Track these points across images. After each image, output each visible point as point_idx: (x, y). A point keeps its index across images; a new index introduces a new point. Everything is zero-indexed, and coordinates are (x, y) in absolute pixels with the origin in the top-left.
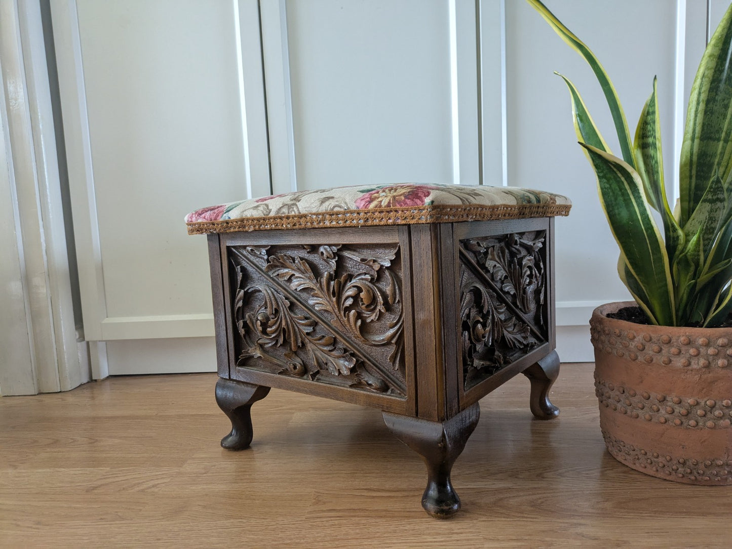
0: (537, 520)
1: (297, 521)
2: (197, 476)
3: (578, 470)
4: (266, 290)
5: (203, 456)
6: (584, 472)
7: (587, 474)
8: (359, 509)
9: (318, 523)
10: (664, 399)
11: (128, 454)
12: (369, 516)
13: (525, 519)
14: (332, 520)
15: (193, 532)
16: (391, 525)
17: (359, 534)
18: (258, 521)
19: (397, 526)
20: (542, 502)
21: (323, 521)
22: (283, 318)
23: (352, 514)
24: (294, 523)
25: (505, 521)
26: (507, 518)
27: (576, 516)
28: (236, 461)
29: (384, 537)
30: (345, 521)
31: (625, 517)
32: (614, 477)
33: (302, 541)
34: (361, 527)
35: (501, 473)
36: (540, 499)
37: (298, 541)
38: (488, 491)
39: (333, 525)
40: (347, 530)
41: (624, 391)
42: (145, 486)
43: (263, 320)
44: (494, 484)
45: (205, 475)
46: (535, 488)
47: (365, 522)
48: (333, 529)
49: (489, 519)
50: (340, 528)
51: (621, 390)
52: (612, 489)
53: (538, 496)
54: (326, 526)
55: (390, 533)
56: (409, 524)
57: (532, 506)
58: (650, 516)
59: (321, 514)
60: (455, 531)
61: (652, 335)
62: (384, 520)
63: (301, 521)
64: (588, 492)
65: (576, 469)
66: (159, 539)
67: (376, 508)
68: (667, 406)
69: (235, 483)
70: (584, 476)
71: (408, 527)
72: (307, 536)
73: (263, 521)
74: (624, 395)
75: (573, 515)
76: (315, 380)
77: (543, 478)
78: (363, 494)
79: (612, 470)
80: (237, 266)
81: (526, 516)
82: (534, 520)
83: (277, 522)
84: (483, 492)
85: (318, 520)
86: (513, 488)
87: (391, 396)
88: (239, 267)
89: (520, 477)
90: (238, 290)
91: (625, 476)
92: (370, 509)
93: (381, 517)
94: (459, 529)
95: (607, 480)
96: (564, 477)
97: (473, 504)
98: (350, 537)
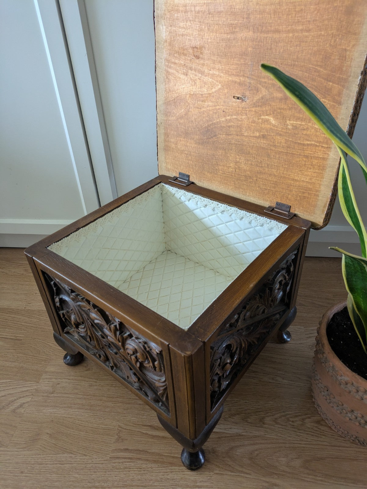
0: (249, 477)
1: (105, 460)
2: (48, 396)
3: (288, 416)
4: (74, 307)
5: (52, 369)
6: (291, 419)
7: (293, 422)
8: (143, 451)
9: (116, 464)
10: (353, 411)
11: (6, 361)
12: (148, 460)
13: (242, 475)
14: (125, 462)
15: (42, 466)
16: (160, 472)
17: (139, 480)
18: (81, 458)
19: (164, 474)
20: (257, 455)
21: (120, 463)
22: (88, 328)
23: (139, 456)
24: (103, 462)
25: (231, 475)
26: (232, 472)
27: (276, 474)
28: (72, 379)
29: (155, 486)
30: (132, 464)
31: (306, 479)
32: (309, 428)
33: (106, 484)
34: (143, 472)
35: (238, 414)
36: (256, 450)
37: (103, 484)
38: (225, 437)
39: (126, 468)
40: (133, 475)
41: (327, 391)
42: (16, 405)
43: (75, 322)
44: (231, 428)
45: (52, 395)
46: (256, 437)
47: (144, 466)
48: (125, 472)
49: (222, 473)
50: (129, 471)
51: (326, 389)
52: (305, 442)
53: (256, 447)
54: (121, 469)
55: (158, 481)
56: (171, 472)
57: (251, 459)
58: (321, 480)
59: (120, 454)
60: (198, 484)
61: (355, 383)
62: (157, 466)
63: (107, 460)
64: (287, 445)
65: (287, 415)
66: (22, 472)
67: (153, 451)
68: (353, 414)
69: (70, 407)
70: (290, 425)
71: (170, 476)
72: (109, 478)
73: (84, 457)
74: (327, 392)
75: (273, 473)
76: (114, 370)
77: (264, 424)
78: (147, 432)
79: (309, 418)
80: (51, 282)
81: (244, 470)
82: (247, 476)
83: (93, 460)
84: (222, 437)
85: (117, 461)
86: (242, 435)
87: (161, 409)
88: (52, 283)
89: (249, 420)
90: (55, 297)
91: (316, 427)
92: (150, 451)
93: (155, 462)
94: (200, 482)
95: (304, 431)
96: (277, 423)
97: (214, 452)
98: (134, 484)
